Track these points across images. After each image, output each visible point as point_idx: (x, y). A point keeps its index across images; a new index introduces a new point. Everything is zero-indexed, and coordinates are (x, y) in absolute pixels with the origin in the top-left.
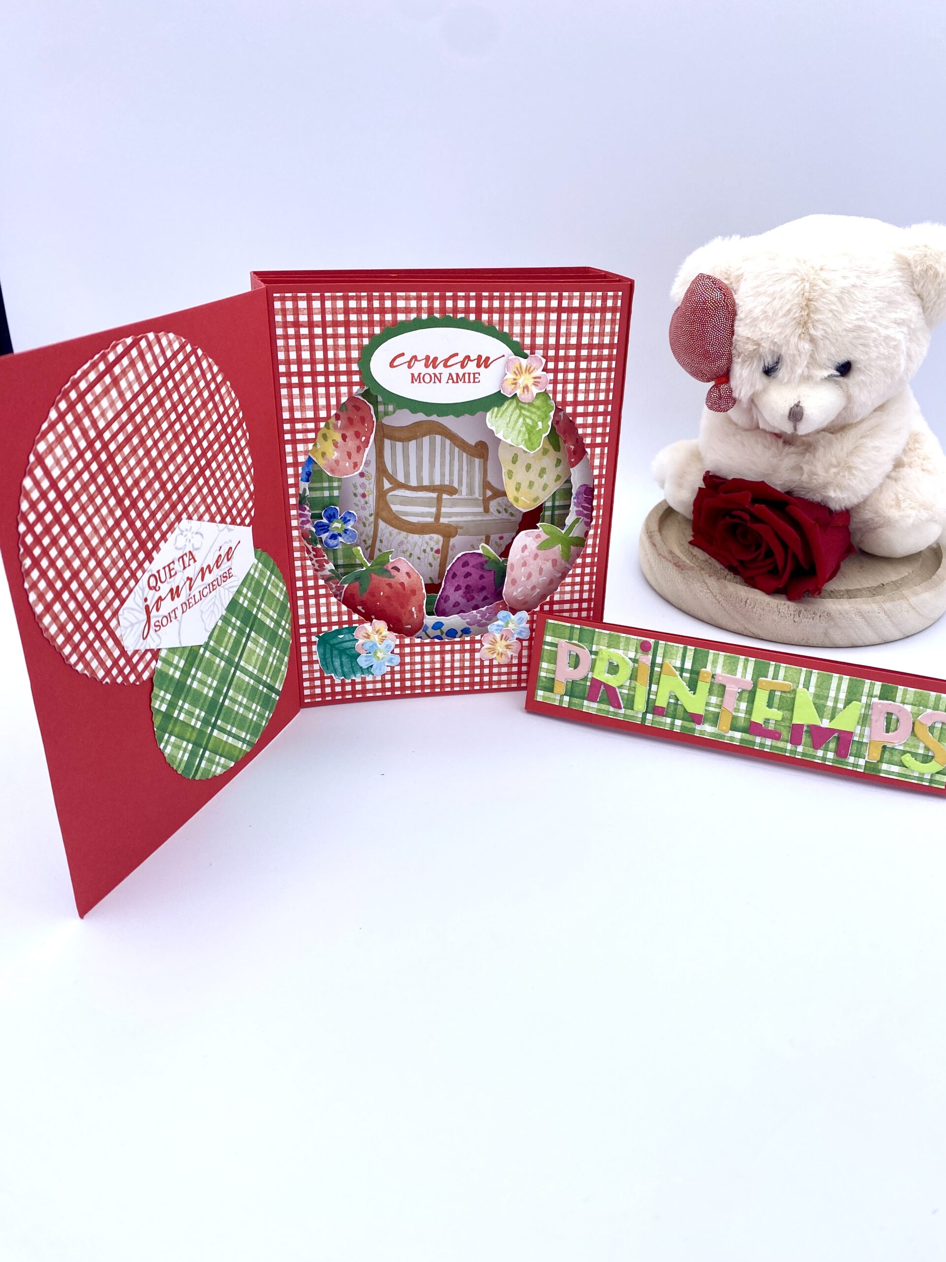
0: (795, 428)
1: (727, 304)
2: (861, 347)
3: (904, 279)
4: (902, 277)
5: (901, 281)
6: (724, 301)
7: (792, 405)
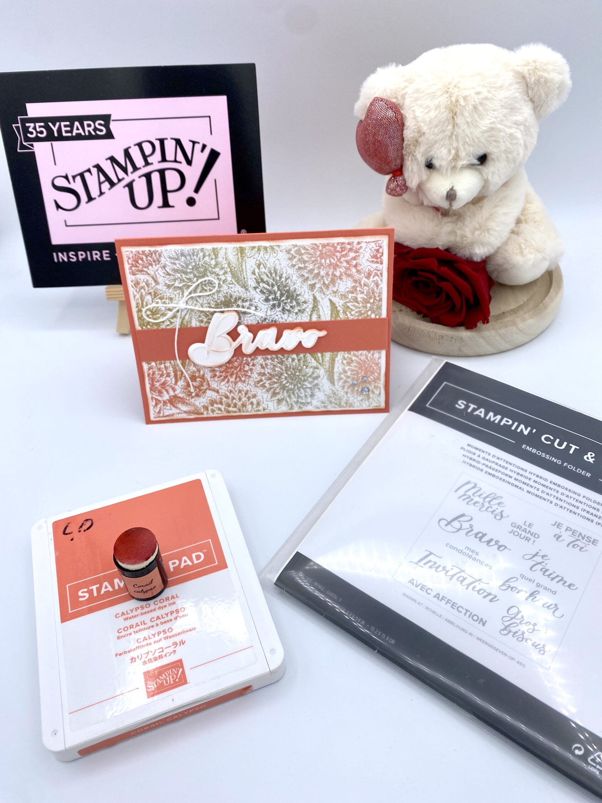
0: (451, 205)
1: (397, 119)
2: (494, 143)
3: (520, 90)
4: (519, 89)
5: (518, 92)
6: (395, 117)
7: (448, 190)
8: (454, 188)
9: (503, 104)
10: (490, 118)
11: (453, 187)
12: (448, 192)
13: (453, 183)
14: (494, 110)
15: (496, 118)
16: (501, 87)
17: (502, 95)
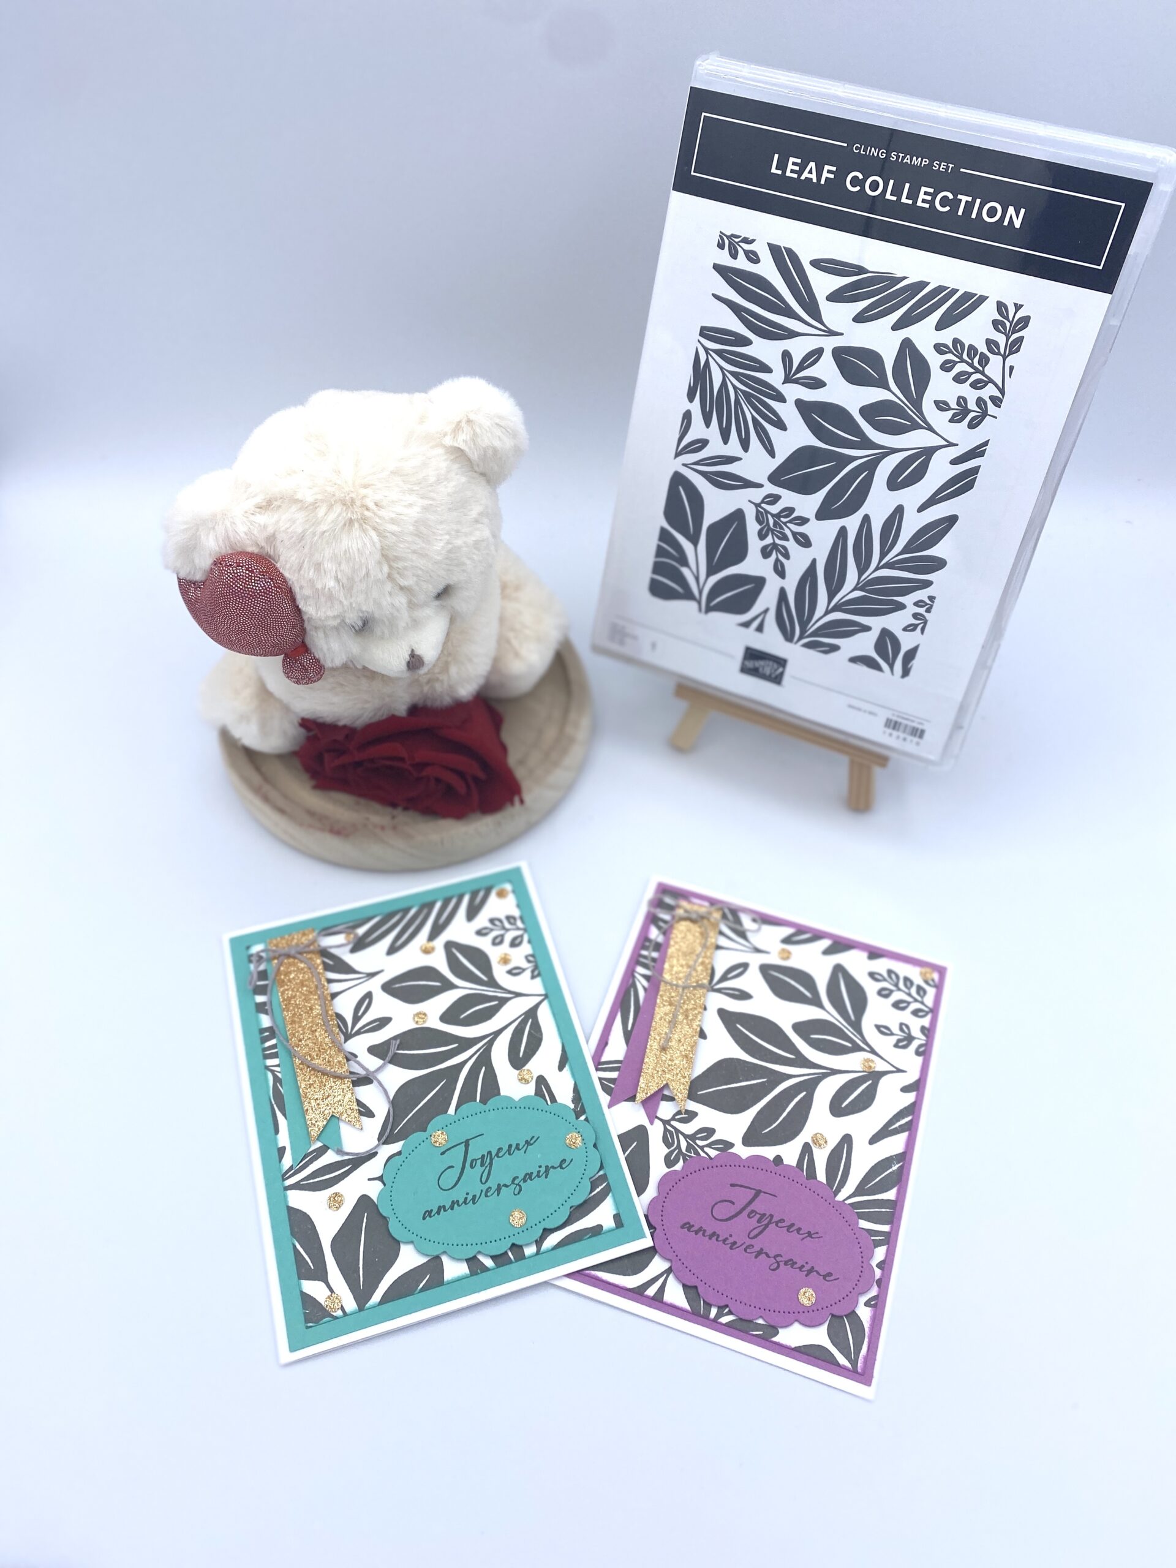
6: (275, 587)
7: (407, 658)
8: (416, 653)
9: (451, 506)
10: (439, 538)
11: (413, 650)
12: (408, 663)
13: (411, 646)
14: (441, 523)
15: (448, 533)
16: (438, 481)
17: (445, 491)
